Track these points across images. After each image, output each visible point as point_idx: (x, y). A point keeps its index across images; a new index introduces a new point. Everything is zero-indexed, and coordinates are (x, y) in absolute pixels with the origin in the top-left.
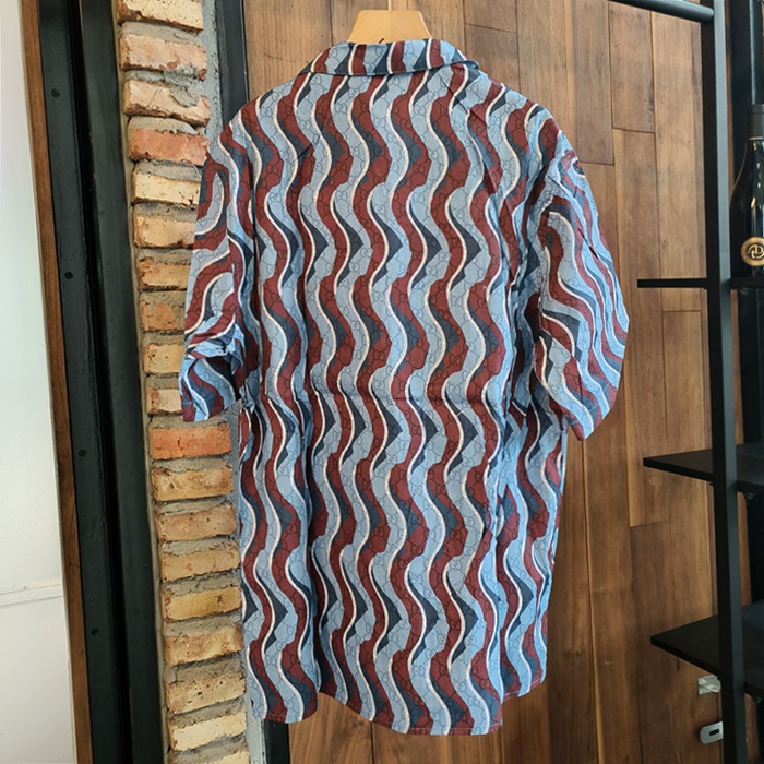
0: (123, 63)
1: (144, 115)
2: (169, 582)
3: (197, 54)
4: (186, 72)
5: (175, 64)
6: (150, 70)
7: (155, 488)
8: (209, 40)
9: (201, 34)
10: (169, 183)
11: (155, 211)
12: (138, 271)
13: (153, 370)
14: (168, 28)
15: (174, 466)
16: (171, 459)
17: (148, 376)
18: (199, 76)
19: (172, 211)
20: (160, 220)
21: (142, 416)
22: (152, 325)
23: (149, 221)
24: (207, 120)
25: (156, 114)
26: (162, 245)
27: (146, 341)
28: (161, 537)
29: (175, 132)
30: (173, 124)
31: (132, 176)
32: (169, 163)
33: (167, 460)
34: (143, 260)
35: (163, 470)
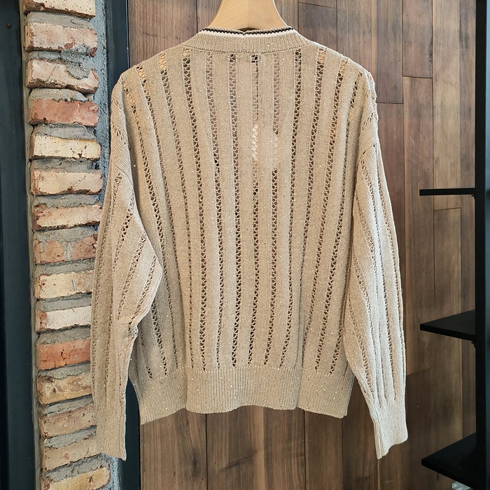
0: (27, 46)
1: (44, 88)
2: (49, 471)
3: (90, 35)
4: (80, 51)
5: (71, 45)
6: (50, 50)
7: (40, 394)
8: (100, 25)
9: (92, 20)
10: (62, 142)
11: (50, 165)
12: (33, 215)
13: (42, 296)
14: (66, 16)
15: (56, 374)
16: (55, 368)
17: (38, 300)
18: (91, 54)
19: (64, 164)
20: (53, 173)
21: (31, 334)
22: (43, 259)
23: (44, 174)
24: (96, 89)
25: (53, 86)
26: (55, 193)
27: (37, 272)
28: (43, 434)
29: (69, 100)
30: (67, 94)
31: (31, 137)
32: (63, 126)
33: (52, 369)
34: (37, 206)
35: (47, 378)
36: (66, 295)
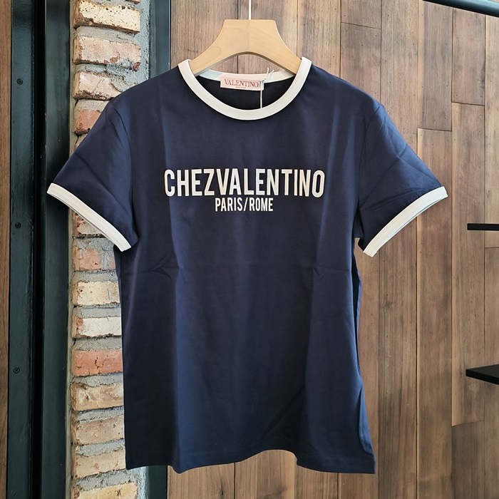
0: (75, 58)
1: (89, 99)
2: (79, 479)
3: (134, 51)
4: (124, 65)
5: (116, 59)
6: (96, 63)
7: (74, 400)
8: (143, 40)
9: (137, 35)
12: (74, 222)
13: (80, 302)
14: (113, 31)
15: (90, 381)
16: (89, 376)
17: (75, 307)
18: (134, 68)
21: (67, 339)
22: (82, 266)
25: (98, 98)
27: (75, 278)
28: (75, 441)
31: (75, 146)
33: (86, 377)
35: (81, 384)
36: (101, 303)
